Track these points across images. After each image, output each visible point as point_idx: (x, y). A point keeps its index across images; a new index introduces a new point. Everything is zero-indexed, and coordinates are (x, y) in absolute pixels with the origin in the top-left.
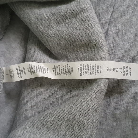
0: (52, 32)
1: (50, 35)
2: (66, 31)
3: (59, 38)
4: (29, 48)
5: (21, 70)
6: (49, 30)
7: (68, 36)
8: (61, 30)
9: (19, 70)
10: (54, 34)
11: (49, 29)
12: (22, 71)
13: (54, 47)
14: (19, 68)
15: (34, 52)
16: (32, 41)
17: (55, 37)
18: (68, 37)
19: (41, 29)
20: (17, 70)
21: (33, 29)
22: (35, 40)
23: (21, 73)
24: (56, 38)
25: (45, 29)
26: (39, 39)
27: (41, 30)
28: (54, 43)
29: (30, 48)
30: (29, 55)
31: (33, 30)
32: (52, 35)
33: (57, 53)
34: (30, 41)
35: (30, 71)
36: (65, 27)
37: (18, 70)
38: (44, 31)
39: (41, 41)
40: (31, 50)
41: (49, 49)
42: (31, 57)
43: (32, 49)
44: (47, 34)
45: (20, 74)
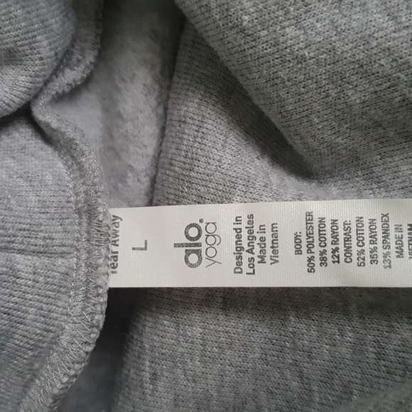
0: (305, 33)
1: (291, 53)
2: (381, 33)
3: (338, 68)
4: (175, 112)
5: (258, 236)
6: (287, 23)
7: (394, 60)
8: (354, 24)
9: (251, 232)
10: (314, 47)
11: (289, 16)
12: (263, 239)
13: (305, 113)
14: (251, 222)
15: (200, 134)
16: (189, 77)
17: (318, 63)
18: (394, 64)
19: (246, 18)
20: (238, 231)
21: (201, 17)
22: (206, 72)
23: (257, 250)
24: (322, 70)
25: (267, 17)
26: (232, 69)
27: (245, 23)
28: (310, 94)
29: (183, 113)
30: (174, 146)
31: (204, 23)
32: (301, 53)
33: (314, 144)
34: (183, 81)
35: (304, 249)
36: (380, 12)
37: (245, 234)
38: (259, 28)
39: (241, 80)
40: (185, 122)
41: (278, 125)
42: (182, 159)
43: (188, 120)
44: (276, 44)
45: (251, 256)
